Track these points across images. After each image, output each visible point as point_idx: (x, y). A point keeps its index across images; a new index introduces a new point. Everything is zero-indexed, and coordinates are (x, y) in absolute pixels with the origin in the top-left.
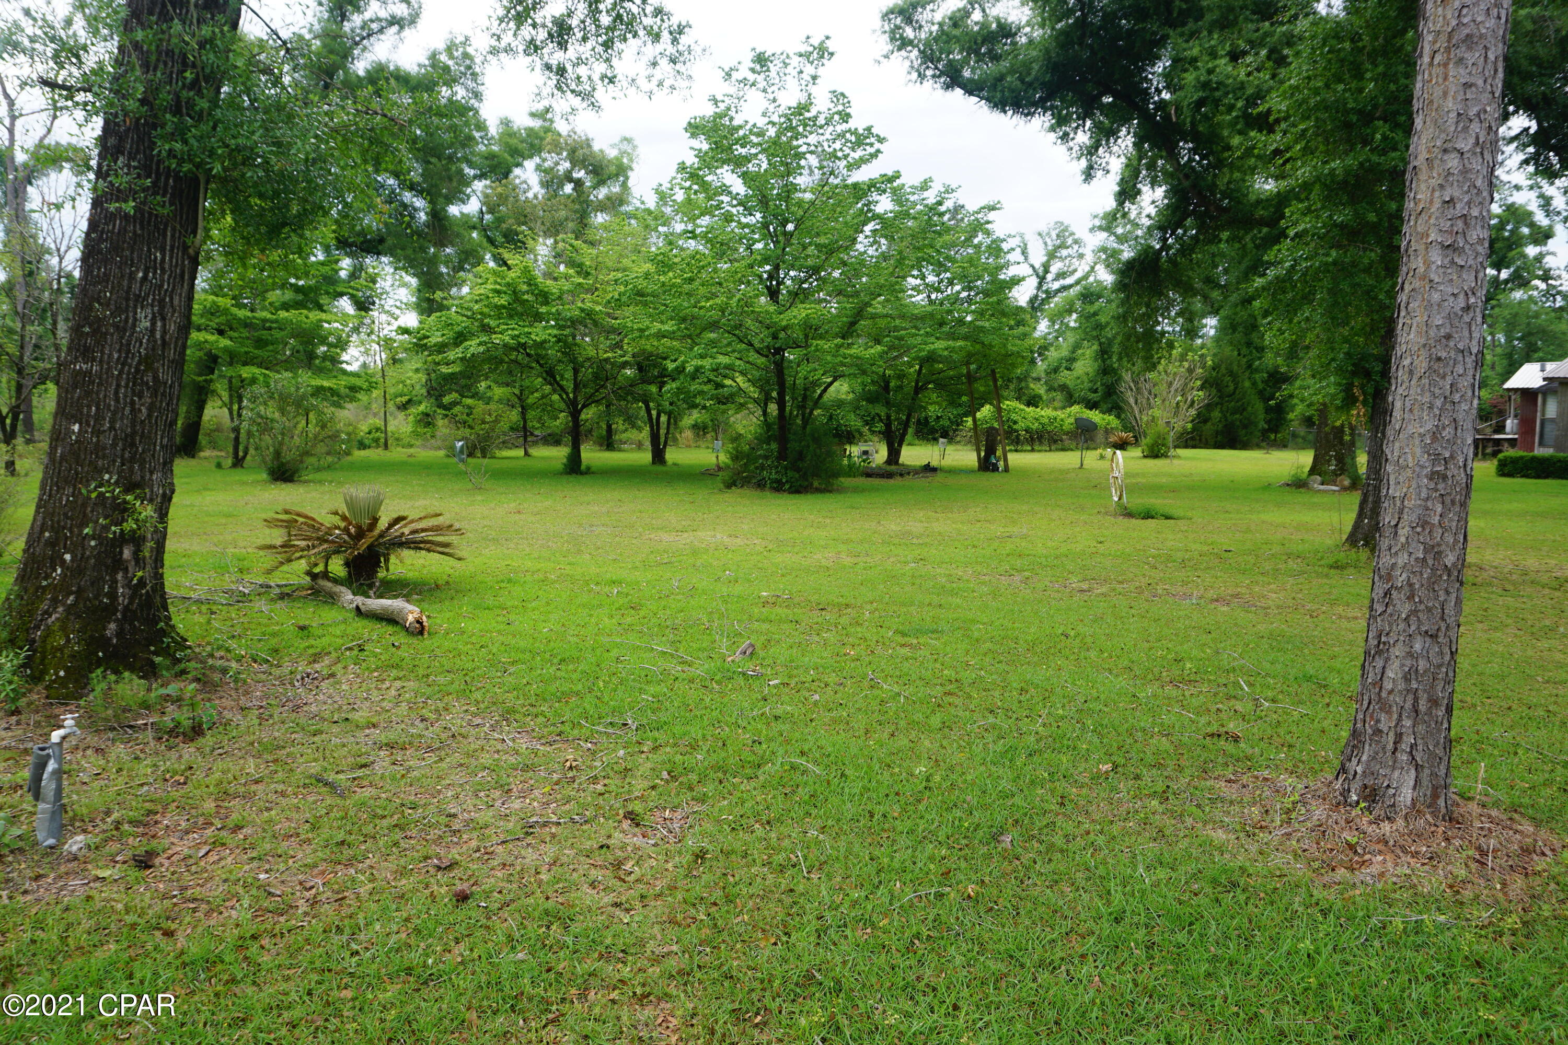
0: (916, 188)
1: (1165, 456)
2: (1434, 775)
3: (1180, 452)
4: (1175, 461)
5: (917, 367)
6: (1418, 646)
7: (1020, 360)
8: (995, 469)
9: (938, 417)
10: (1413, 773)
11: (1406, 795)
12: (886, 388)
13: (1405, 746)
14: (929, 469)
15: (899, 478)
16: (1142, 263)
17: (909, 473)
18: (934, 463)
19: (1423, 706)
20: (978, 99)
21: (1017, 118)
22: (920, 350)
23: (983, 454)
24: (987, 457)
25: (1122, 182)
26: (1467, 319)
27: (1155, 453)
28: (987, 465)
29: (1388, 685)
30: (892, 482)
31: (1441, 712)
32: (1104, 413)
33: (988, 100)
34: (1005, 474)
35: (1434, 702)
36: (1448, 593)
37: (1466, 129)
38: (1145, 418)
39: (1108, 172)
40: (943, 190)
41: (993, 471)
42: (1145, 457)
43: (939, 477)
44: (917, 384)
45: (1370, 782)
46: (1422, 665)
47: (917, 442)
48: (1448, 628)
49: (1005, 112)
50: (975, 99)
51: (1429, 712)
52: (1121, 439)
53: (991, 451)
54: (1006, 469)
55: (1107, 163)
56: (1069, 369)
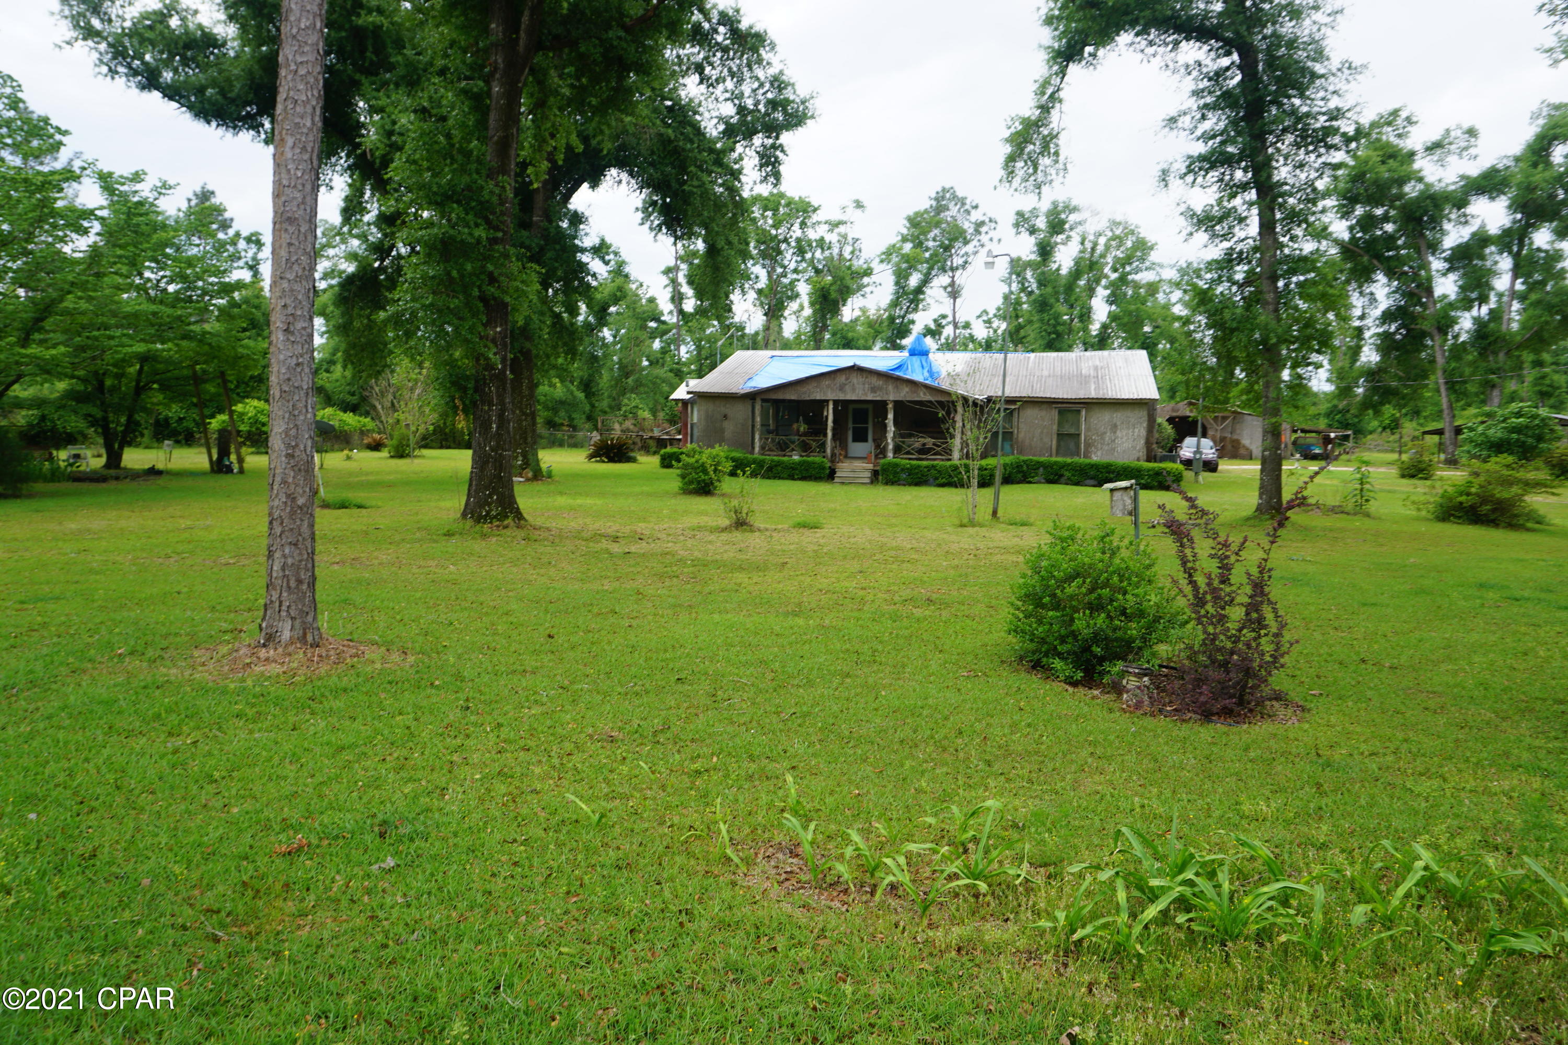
0: (126, 178)
1: (408, 456)
2: (304, 623)
3: (425, 452)
4: (416, 461)
5: (138, 367)
6: (287, 551)
7: (252, 363)
8: (229, 470)
9: (181, 419)
10: (290, 622)
11: (286, 635)
12: (101, 386)
13: (284, 608)
14: (153, 472)
15: (115, 482)
16: (361, 279)
17: (126, 478)
18: (160, 466)
19: (293, 584)
20: (177, 105)
21: (221, 131)
22: (117, 352)
23: (215, 457)
24: (220, 459)
25: (347, 199)
26: (299, 370)
27: (400, 453)
28: (220, 467)
29: (274, 575)
30: (104, 485)
31: (305, 587)
32: (361, 415)
33: (190, 108)
34: (241, 476)
35: (300, 582)
36: (302, 520)
37: (291, 268)
38: (391, 421)
39: (332, 188)
40: (159, 184)
41: (227, 472)
42: (392, 457)
43: (161, 481)
44: (138, 382)
45: (269, 631)
46: (290, 561)
47: (156, 445)
48: (304, 539)
49: (209, 122)
50: (175, 105)
51: (297, 587)
52: (375, 440)
53: (224, 452)
54: (241, 471)
55: (331, 180)
56: (327, 371)
